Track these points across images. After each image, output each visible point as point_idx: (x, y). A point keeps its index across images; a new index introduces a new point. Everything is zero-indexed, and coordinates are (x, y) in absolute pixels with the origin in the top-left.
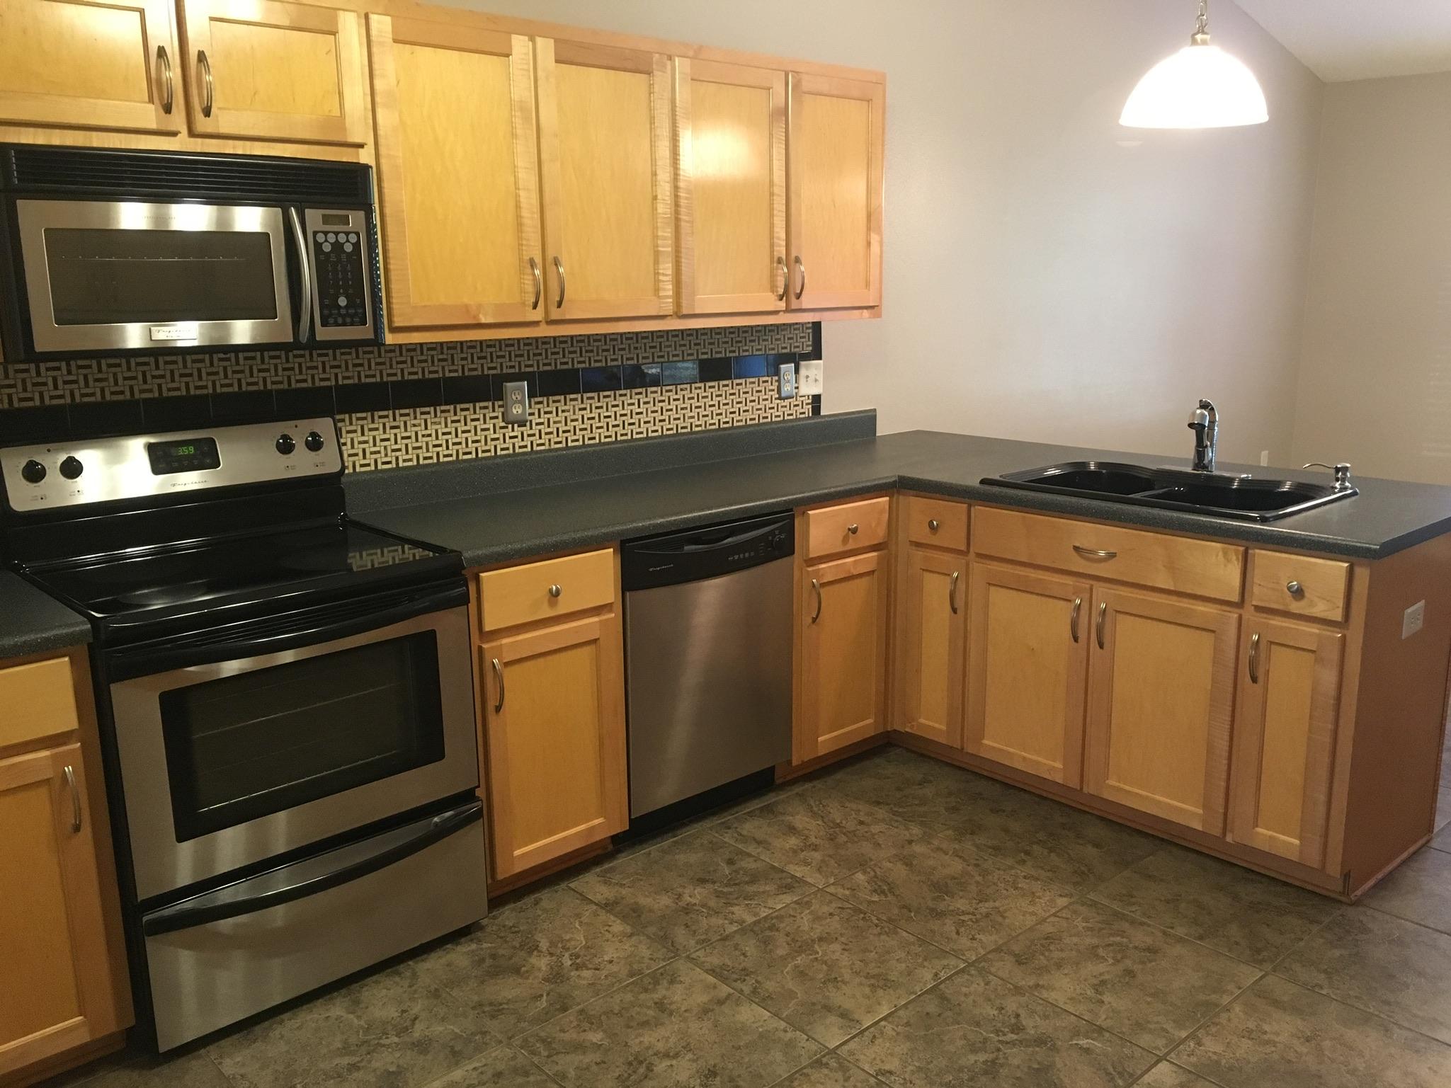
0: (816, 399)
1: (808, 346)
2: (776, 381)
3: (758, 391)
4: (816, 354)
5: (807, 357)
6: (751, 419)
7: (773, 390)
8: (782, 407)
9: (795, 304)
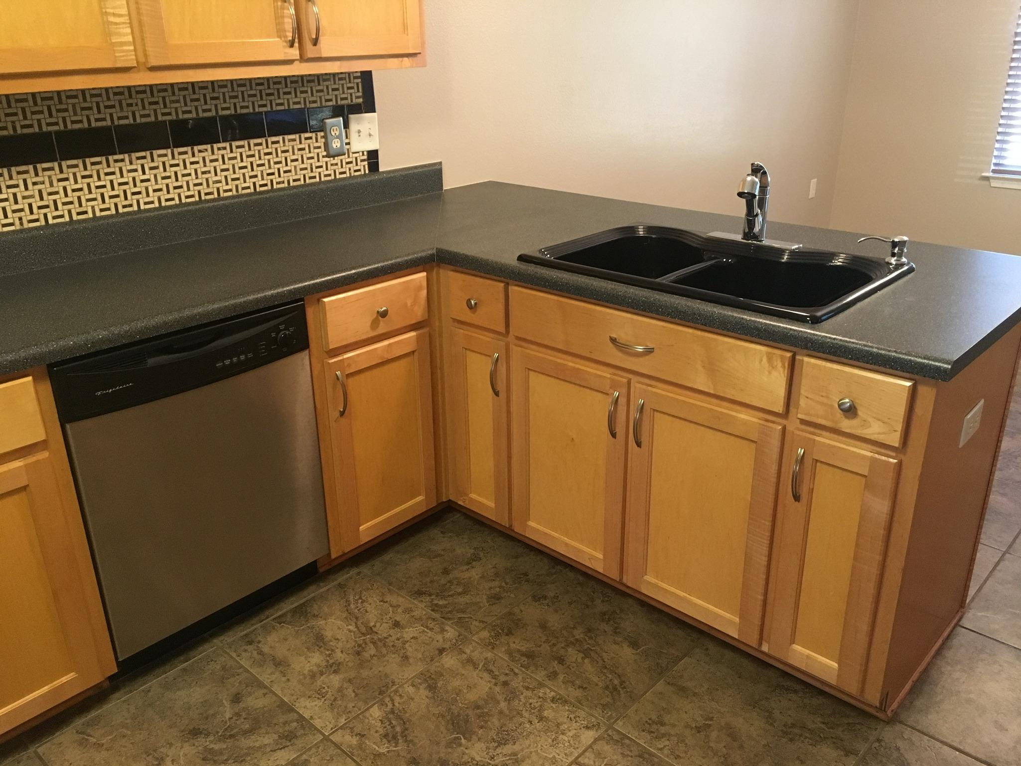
0: (373, 156)
1: (357, 97)
2: (322, 137)
3: (300, 150)
4: (368, 105)
5: (357, 109)
6: (294, 181)
7: (319, 147)
8: (332, 165)
9: (311, 52)
